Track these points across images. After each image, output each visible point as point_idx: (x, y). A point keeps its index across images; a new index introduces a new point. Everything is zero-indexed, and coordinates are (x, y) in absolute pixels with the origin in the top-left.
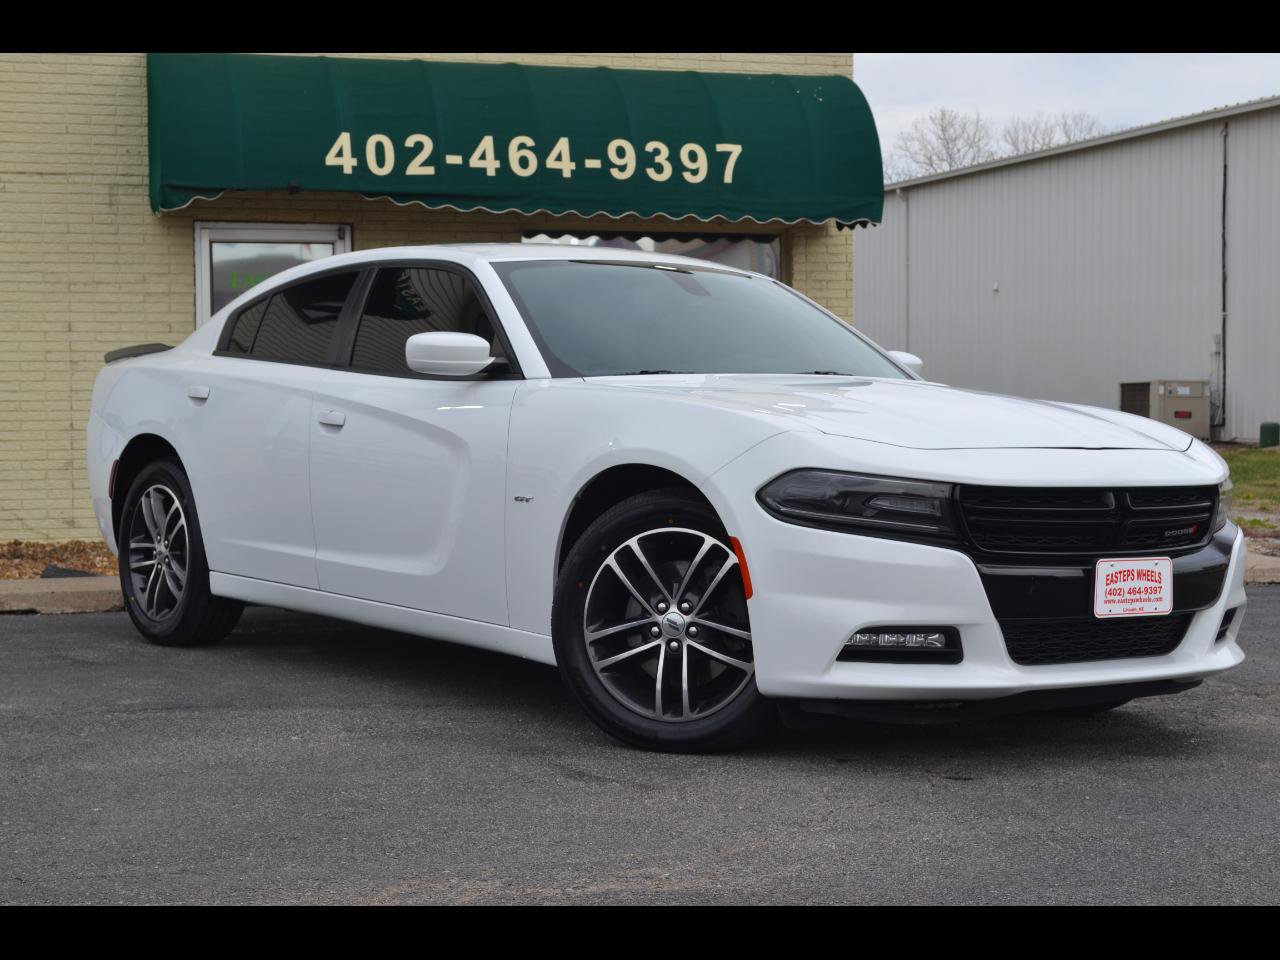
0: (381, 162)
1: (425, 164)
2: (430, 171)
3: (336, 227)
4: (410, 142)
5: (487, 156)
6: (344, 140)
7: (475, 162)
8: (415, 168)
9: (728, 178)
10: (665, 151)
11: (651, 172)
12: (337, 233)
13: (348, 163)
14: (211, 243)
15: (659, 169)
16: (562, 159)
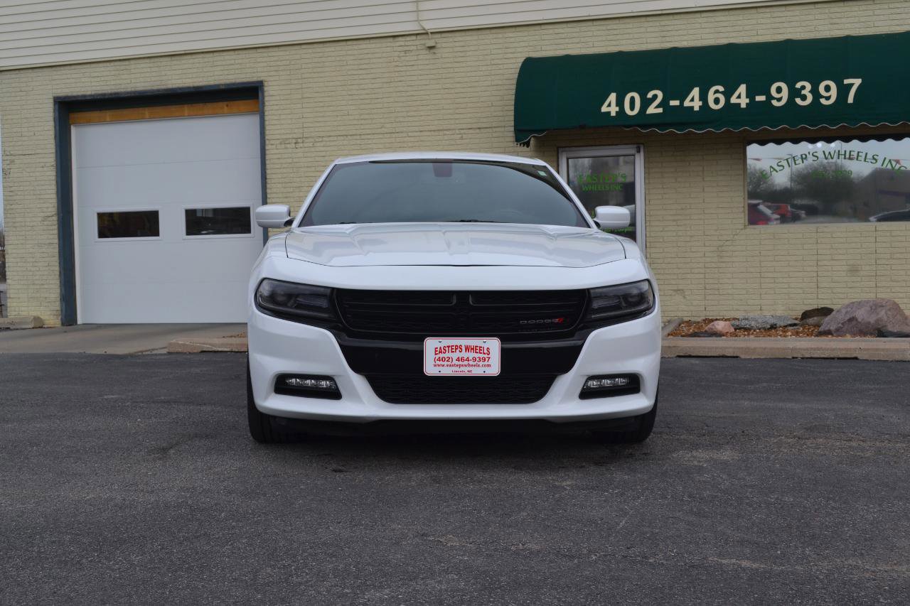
0: (632, 108)
1: (657, 107)
2: (660, 110)
3: (635, 146)
4: (650, 95)
5: (695, 100)
6: (613, 97)
7: (687, 103)
8: (652, 110)
9: (850, 100)
10: (808, 86)
11: (798, 101)
12: (636, 149)
13: (614, 110)
14: (568, 159)
15: (804, 98)
16: (741, 97)
